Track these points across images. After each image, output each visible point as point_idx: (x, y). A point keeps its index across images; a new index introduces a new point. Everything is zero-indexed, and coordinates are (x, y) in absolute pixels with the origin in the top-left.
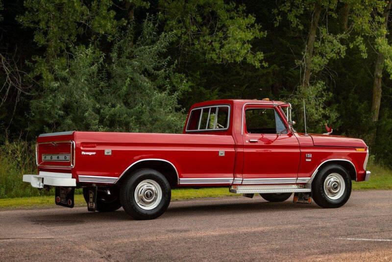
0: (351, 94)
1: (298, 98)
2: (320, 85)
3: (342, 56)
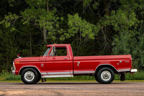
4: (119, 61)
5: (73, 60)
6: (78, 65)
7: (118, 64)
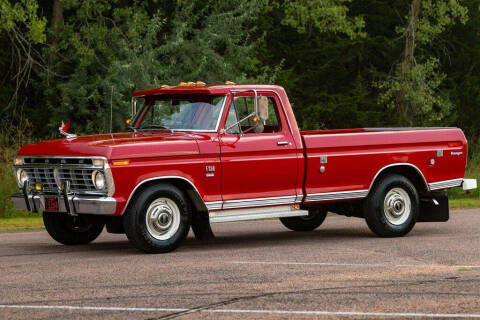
0: (467, 76)
1: (399, 82)
2: (433, 62)
3: (464, 22)
4: (436, 152)
5: (305, 151)
6: (323, 168)
7: (433, 162)
